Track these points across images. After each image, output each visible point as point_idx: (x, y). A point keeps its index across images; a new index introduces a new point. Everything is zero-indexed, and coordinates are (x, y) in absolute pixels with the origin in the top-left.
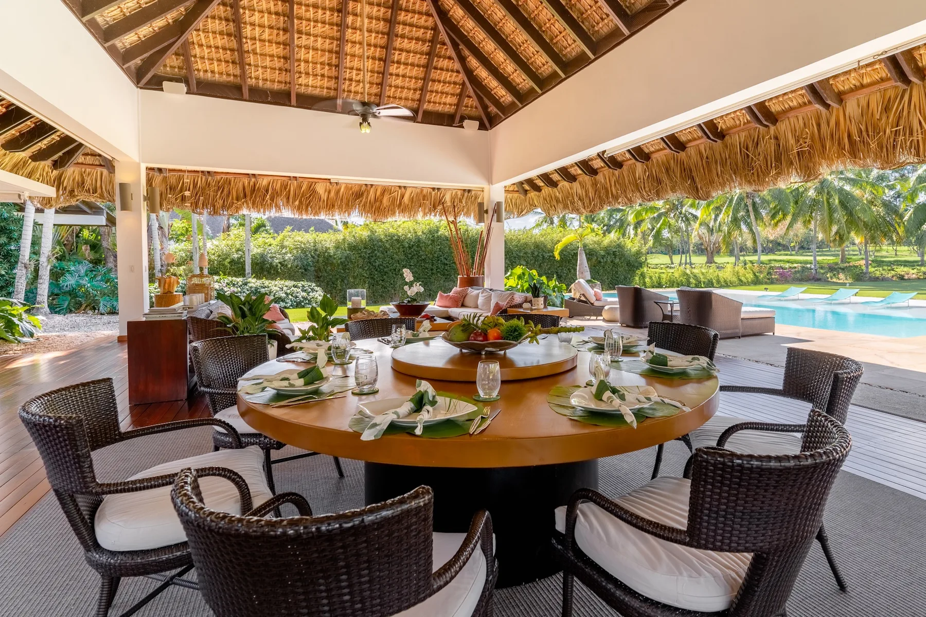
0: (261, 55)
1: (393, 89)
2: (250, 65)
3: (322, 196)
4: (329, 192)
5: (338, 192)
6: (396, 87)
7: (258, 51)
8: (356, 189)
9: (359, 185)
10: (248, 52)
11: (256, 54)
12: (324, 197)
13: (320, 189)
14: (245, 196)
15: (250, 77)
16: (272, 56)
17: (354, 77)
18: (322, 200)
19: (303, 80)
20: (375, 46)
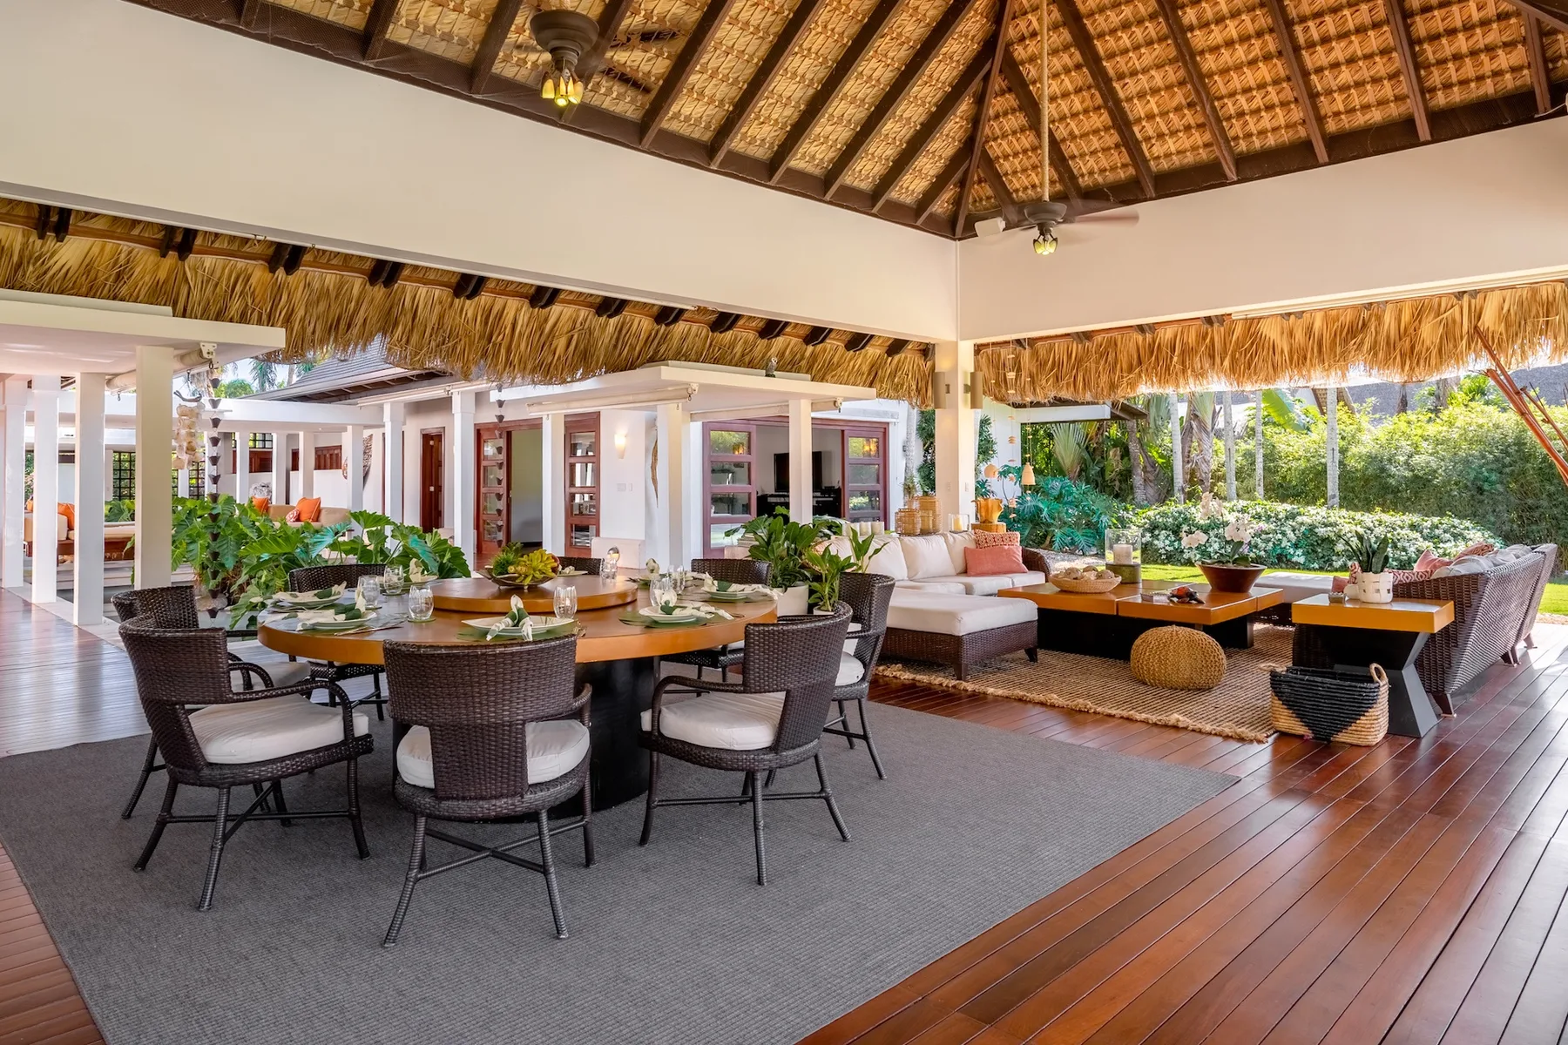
0: (1082, 136)
1: (1338, 97)
2: (1073, 157)
3: (1278, 342)
4: (1291, 334)
5: (1309, 331)
6: (1343, 89)
7: (1077, 132)
8: (1348, 318)
9: (1354, 307)
10: (1064, 140)
11: (1075, 137)
12: (1283, 344)
13: (1271, 331)
14: (1140, 363)
15: (1083, 175)
16: (1096, 132)
17: (1246, 107)
18: (1278, 351)
19: (1158, 150)
20: (1259, 34)
